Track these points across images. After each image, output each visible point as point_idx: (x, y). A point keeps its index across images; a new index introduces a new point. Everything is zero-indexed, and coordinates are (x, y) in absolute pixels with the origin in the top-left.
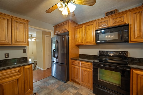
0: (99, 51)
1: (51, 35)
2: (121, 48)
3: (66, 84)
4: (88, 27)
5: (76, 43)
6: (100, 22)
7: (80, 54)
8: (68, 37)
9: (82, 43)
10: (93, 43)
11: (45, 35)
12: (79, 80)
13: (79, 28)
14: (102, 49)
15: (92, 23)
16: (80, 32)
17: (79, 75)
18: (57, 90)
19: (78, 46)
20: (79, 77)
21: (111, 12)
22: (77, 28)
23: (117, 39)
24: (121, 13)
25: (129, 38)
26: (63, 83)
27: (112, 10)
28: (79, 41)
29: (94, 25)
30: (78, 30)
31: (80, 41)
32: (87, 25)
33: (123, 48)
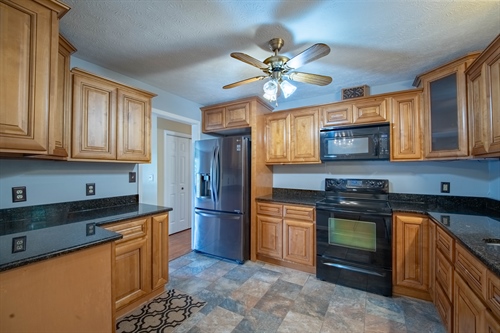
0: (327, 180)
1: (190, 134)
2: (373, 173)
3: (244, 266)
4: (300, 120)
5: (268, 158)
6: (330, 110)
7: (276, 189)
8: (250, 143)
9: (286, 157)
10: (312, 159)
11: (166, 132)
12: (280, 253)
13: (278, 120)
14: (333, 173)
15: (310, 112)
16: (278, 131)
17: (280, 241)
18: (227, 281)
19: (272, 168)
20: (280, 245)
21: (355, 89)
22: (270, 118)
23: (367, 151)
24: (375, 97)
25: (389, 151)
26: (234, 265)
27: (356, 86)
28: (275, 152)
29: (316, 115)
30: (275, 124)
31: (279, 154)
32: (298, 113)
33: (379, 173)
